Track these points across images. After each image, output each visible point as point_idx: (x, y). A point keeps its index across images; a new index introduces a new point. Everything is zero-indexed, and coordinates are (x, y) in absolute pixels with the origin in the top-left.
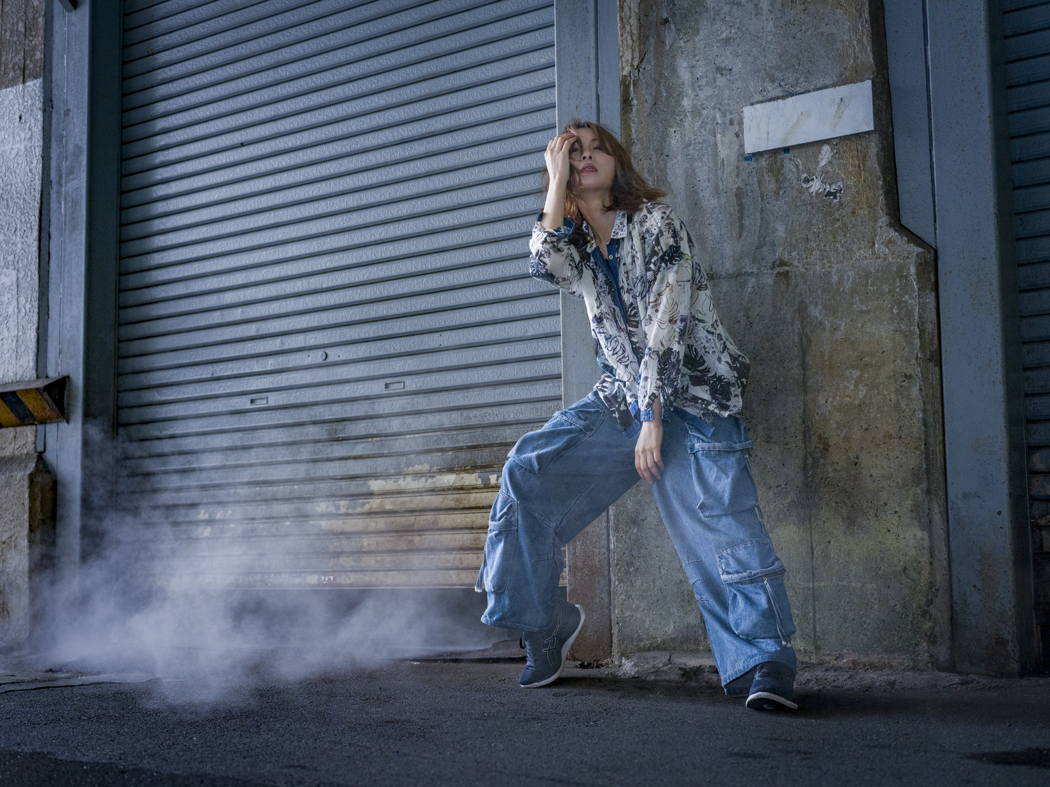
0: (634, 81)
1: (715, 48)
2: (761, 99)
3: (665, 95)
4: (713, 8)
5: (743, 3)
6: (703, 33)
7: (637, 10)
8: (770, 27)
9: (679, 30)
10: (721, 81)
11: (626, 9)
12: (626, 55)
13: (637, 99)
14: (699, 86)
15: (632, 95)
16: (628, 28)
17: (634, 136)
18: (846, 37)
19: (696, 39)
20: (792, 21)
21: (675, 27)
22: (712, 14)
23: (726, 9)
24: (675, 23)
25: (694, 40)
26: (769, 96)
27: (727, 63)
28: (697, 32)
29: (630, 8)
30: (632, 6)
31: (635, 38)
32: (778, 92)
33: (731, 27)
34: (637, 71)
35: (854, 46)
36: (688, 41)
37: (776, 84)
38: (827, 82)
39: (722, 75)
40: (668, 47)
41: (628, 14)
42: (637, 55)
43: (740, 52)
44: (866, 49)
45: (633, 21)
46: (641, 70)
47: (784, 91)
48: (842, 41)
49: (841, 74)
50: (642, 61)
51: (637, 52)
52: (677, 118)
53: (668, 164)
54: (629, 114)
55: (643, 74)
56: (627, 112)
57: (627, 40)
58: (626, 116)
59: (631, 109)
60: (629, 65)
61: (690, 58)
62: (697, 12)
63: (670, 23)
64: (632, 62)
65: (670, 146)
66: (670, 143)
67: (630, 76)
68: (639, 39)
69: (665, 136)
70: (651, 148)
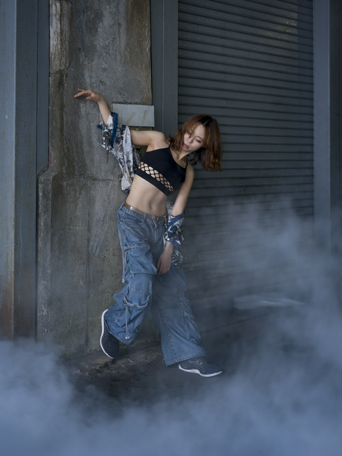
0: (66, 74)
1: (100, 71)
2: (116, 101)
3: (79, 86)
4: (100, 52)
5: (110, 54)
6: (95, 61)
7: (68, 39)
8: (120, 69)
9: (86, 56)
10: (102, 87)
11: (64, 36)
12: (63, 59)
13: (67, 84)
14: (93, 87)
15: (65, 82)
16: (64, 46)
17: (65, 103)
18: (144, 84)
19: (93, 64)
20: (127, 70)
21: (84, 54)
22: (99, 54)
23: (104, 54)
24: (84, 52)
25: (92, 64)
26: (119, 100)
27: (104, 80)
28: (93, 60)
29: (65, 36)
30: (66, 36)
31: (67, 52)
32: (121, 100)
33: (106, 63)
34: (67, 69)
35: (146, 89)
36: (89, 63)
37: (121, 96)
38: (138, 101)
39: (102, 84)
40: (81, 63)
41: (65, 38)
42: (68, 61)
43: (109, 76)
44: (150, 93)
45: (67, 43)
46: (69, 69)
47: (124, 100)
48: (143, 85)
49: (142, 100)
50: (69, 65)
51: (68, 60)
52: (84, 99)
53: (80, 121)
54: (63, 90)
55: (70, 72)
56: (61, 89)
57: (64, 52)
58: (61, 91)
59: (64, 88)
60: (64, 65)
61: (90, 72)
62: (93, 51)
63: (82, 51)
64: (65, 64)
65: (81, 112)
66: (80, 111)
67: (64, 71)
68: (69, 54)
69: (79, 107)
70: (73, 111)
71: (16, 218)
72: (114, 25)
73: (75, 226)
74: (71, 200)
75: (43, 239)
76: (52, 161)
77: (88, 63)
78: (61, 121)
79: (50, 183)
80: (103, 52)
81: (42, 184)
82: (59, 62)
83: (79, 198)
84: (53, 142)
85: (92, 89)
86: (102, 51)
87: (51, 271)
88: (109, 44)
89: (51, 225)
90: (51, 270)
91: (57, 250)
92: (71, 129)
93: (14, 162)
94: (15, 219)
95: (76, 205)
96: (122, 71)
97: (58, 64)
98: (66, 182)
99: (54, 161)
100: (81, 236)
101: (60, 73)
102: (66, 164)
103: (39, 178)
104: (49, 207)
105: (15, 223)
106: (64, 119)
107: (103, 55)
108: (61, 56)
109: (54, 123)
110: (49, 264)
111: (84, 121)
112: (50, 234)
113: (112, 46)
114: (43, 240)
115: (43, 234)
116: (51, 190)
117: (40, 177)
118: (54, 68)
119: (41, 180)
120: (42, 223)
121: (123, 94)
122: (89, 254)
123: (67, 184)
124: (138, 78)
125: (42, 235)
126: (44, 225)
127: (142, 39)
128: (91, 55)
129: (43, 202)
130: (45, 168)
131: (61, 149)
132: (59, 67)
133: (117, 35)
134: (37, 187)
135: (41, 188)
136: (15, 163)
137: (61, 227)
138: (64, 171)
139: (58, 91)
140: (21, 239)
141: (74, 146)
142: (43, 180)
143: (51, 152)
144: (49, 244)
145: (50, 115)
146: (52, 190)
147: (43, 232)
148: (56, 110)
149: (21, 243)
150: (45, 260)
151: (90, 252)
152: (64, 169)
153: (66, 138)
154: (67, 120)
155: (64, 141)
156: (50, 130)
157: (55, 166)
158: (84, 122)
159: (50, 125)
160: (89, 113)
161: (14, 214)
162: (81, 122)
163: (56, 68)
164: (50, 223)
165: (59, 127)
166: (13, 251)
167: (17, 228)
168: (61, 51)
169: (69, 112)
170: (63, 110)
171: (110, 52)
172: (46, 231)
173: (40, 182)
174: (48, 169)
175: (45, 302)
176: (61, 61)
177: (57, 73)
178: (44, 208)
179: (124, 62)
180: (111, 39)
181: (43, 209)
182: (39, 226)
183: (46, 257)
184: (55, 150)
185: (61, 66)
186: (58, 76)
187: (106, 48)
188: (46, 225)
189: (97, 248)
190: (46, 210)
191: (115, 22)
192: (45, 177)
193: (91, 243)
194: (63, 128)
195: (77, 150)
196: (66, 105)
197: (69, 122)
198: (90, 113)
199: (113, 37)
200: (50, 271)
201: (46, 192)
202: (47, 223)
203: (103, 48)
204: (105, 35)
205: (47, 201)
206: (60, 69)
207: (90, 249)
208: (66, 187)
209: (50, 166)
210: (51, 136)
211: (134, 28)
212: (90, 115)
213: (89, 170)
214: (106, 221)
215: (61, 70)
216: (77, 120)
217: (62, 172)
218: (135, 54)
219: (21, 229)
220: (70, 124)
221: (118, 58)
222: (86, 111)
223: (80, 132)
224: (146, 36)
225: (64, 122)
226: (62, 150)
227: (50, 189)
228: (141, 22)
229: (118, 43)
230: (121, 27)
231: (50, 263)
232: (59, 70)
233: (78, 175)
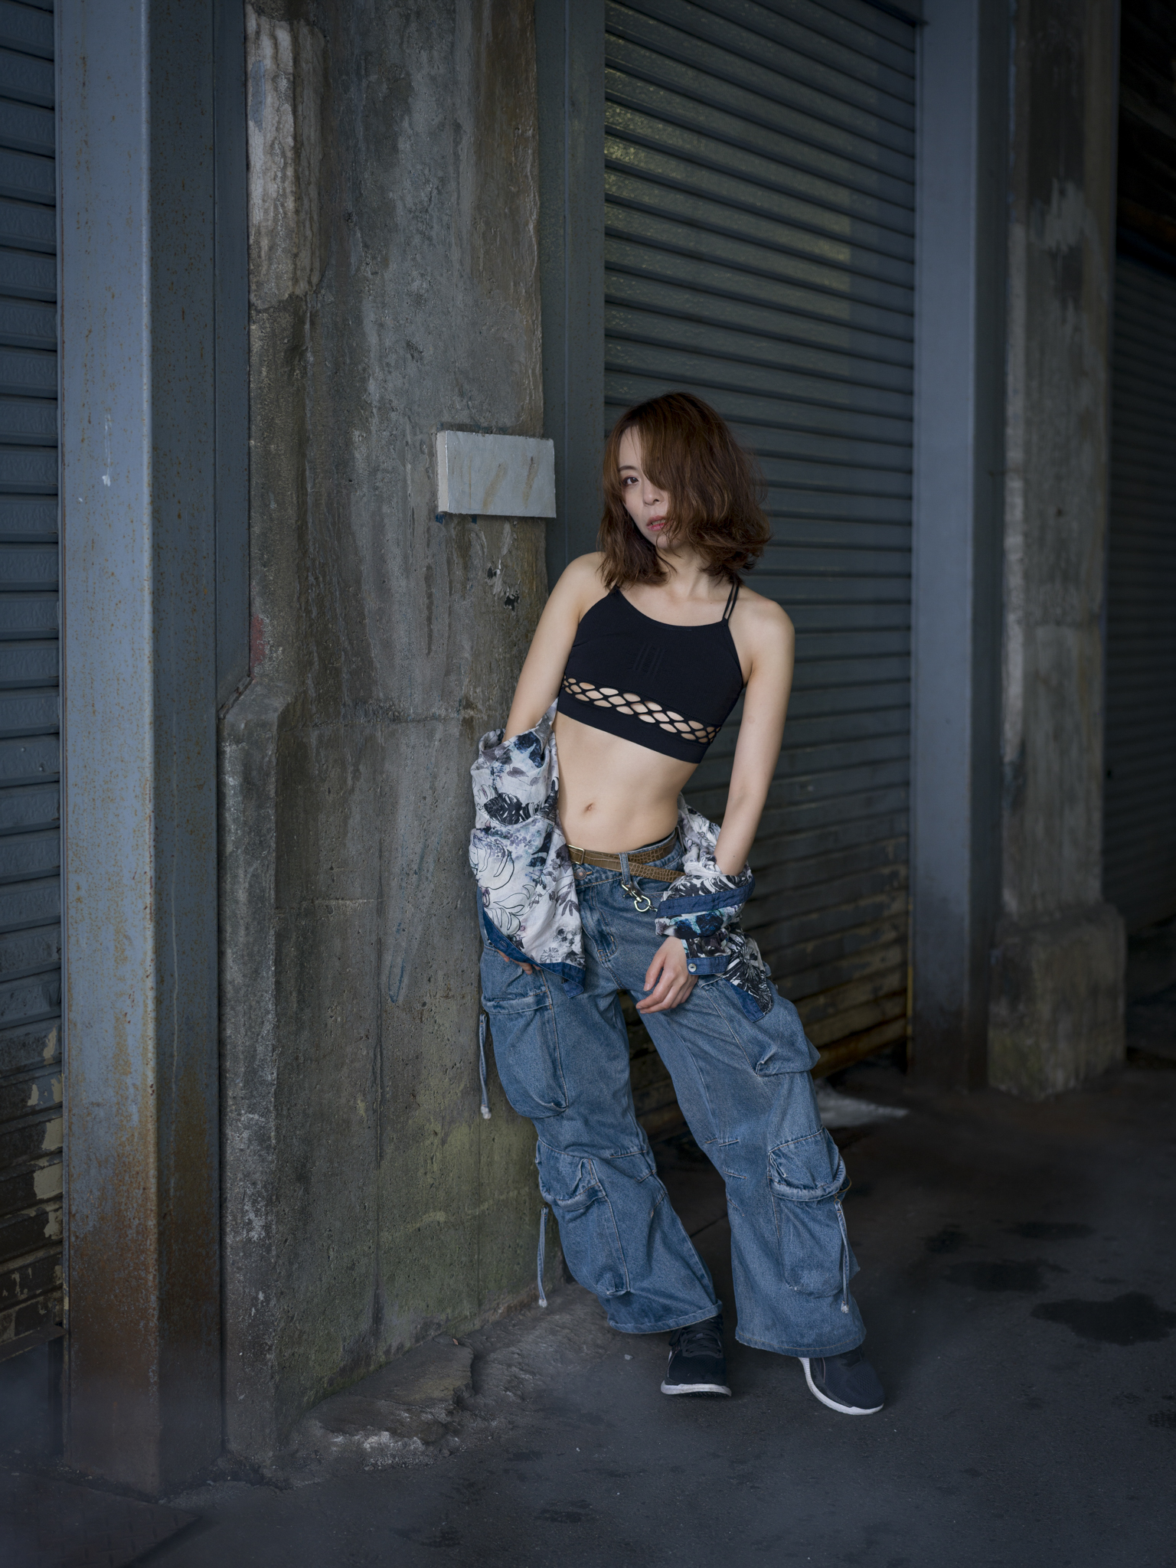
0: (311, 313)
1: (405, 305)
2: (450, 420)
3: (348, 361)
4: (404, 230)
5: (434, 242)
6: (393, 266)
7: (318, 174)
8: (459, 299)
9: (366, 246)
10: (412, 368)
12: (302, 255)
13: (314, 353)
14: (387, 364)
15: (309, 344)
16: (306, 203)
17: (309, 426)
18: (522, 360)
19: (386, 276)
20: (479, 303)
21: (362, 237)
22: (402, 239)
23: (417, 240)
24: (361, 229)
25: (383, 275)
26: (458, 420)
27: (417, 339)
28: (385, 262)
29: (309, 163)
30: (312, 162)
31: (316, 226)
32: (466, 417)
33: (422, 275)
34: (315, 296)
35: (529, 376)
36: (376, 273)
37: (464, 402)
38: (507, 422)
39: (412, 357)
40: (353, 272)
41: (307, 173)
42: (317, 265)
43: (432, 326)
44: (539, 389)
45: (313, 191)
46: (319, 295)
47: (470, 418)
48: (520, 363)
49: (519, 418)
50: (321, 280)
51: (318, 260)
52: (362, 412)
53: (352, 496)
54: (302, 377)
55: (322, 306)
56: (298, 372)
57: (304, 227)
58: (297, 380)
59: (305, 368)
60: (306, 279)
61: (377, 307)
62: (386, 225)
63: (355, 225)
64: (310, 275)
65: (354, 462)
66: (354, 458)
67: (306, 301)
68: (320, 234)
69: (349, 443)
70: (332, 459)
71: (159, 878)
72: (443, 130)
73: (342, 899)
74: (330, 798)
75: (245, 953)
76: (267, 652)
77: (372, 274)
78: (298, 497)
79: (269, 738)
80: (414, 232)
81: (238, 741)
82: (291, 267)
83: (353, 790)
84: (271, 578)
85: (386, 372)
86: (411, 228)
87: (278, 1075)
88: (430, 200)
89: (277, 899)
90: (278, 1068)
91: (294, 994)
92: (328, 527)
93: (151, 659)
94: (156, 884)
95: (346, 818)
96: (466, 305)
97: (287, 272)
98: (316, 733)
99: (276, 651)
100: (359, 933)
101: (292, 310)
102: (316, 664)
103: (224, 717)
104: (269, 830)
105: (156, 900)
106: (309, 490)
107: (413, 243)
108: (297, 241)
109: (272, 503)
110: (270, 1049)
111: (364, 495)
112: (272, 932)
113: (439, 211)
114: (246, 958)
115: (247, 935)
116: (274, 764)
117: (228, 716)
118: (270, 289)
119: (233, 726)
120: (241, 891)
121: (470, 394)
122: (383, 999)
123: (320, 737)
124: (506, 336)
125: (241, 939)
126: (250, 902)
127: (517, 189)
128: (382, 244)
129: (244, 812)
130: (240, 681)
131: (300, 605)
132: (290, 283)
133: (451, 169)
134: (219, 754)
135: (236, 758)
136: (152, 664)
137: (305, 904)
138: (312, 693)
139: (285, 378)
140: (176, 960)
141: (338, 593)
142: (243, 726)
143: (261, 616)
144: (267, 973)
145: (253, 471)
146: (277, 764)
147: (247, 929)
148: (279, 455)
149: (176, 975)
150: (253, 1033)
151: (383, 991)
152: (309, 682)
153: (314, 560)
154: (317, 493)
155: (310, 574)
156: (256, 530)
157: (277, 671)
158: (365, 499)
159: (252, 514)
160: (379, 466)
161: (153, 865)
162: (357, 502)
163: (279, 289)
164: (272, 892)
165: (294, 522)
166: (151, 1006)
167: (161, 918)
168: (298, 223)
169: (322, 463)
170: (304, 455)
171: (433, 233)
172: (255, 923)
173: (229, 735)
174: (250, 683)
175: (258, 1191)
176: (299, 264)
177: (284, 306)
178: (249, 833)
179: (472, 274)
180: (436, 181)
181: (246, 840)
182: (227, 903)
183: (259, 1020)
184: (276, 609)
185: (295, 281)
186: (286, 320)
187: (421, 217)
188: (256, 898)
189: (402, 976)
190: (254, 844)
191: (445, 119)
192: (250, 717)
193: (388, 958)
194: (307, 522)
195: (345, 608)
196: (311, 436)
197: (323, 502)
198: (382, 466)
199: (440, 174)
200: (275, 1074)
201: (254, 773)
202: (263, 891)
203: (413, 218)
204: (419, 167)
205: (259, 807)
206: (293, 293)
207: (384, 978)
208: (317, 750)
209: (256, 670)
210: (263, 555)
211: (496, 145)
212: (379, 475)
213: (381, 685)
214: (428, 871)
215: (297, 296)
216: (344, 491)
217: (305, 692)
218: (498, 243)
219: (173, 918)
220: (325, 510)
221: (455, 255)
222: (368, 457)
223: (354, 541)
224: (526, 176)
225: (308, 500)
226: (303, 609)
227: (270, 761)
228: (514, 123)
229: (454, 199)
230: (461, 139)
231: (273, 1045)
232: (290, 296)
233: (349, 706)
